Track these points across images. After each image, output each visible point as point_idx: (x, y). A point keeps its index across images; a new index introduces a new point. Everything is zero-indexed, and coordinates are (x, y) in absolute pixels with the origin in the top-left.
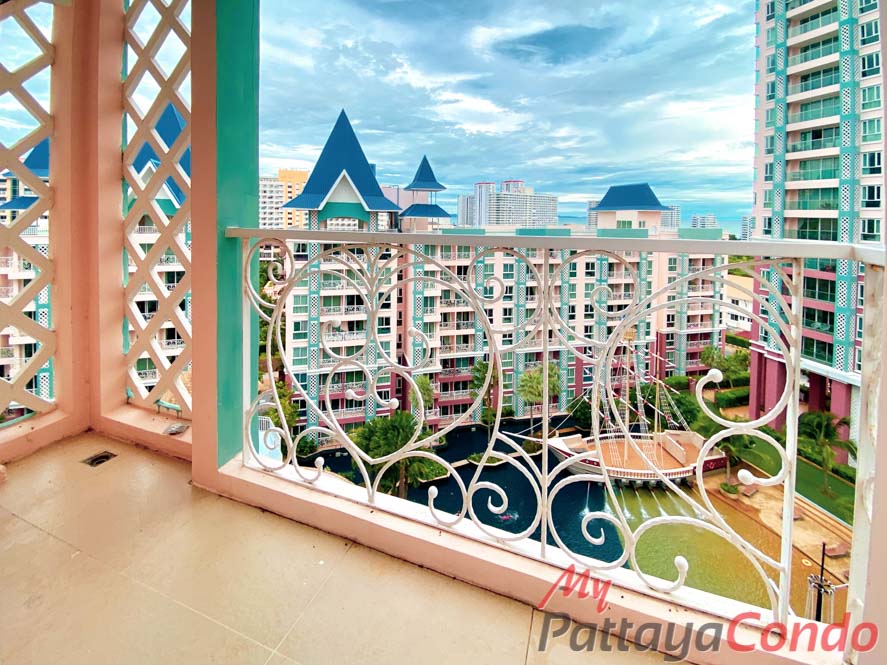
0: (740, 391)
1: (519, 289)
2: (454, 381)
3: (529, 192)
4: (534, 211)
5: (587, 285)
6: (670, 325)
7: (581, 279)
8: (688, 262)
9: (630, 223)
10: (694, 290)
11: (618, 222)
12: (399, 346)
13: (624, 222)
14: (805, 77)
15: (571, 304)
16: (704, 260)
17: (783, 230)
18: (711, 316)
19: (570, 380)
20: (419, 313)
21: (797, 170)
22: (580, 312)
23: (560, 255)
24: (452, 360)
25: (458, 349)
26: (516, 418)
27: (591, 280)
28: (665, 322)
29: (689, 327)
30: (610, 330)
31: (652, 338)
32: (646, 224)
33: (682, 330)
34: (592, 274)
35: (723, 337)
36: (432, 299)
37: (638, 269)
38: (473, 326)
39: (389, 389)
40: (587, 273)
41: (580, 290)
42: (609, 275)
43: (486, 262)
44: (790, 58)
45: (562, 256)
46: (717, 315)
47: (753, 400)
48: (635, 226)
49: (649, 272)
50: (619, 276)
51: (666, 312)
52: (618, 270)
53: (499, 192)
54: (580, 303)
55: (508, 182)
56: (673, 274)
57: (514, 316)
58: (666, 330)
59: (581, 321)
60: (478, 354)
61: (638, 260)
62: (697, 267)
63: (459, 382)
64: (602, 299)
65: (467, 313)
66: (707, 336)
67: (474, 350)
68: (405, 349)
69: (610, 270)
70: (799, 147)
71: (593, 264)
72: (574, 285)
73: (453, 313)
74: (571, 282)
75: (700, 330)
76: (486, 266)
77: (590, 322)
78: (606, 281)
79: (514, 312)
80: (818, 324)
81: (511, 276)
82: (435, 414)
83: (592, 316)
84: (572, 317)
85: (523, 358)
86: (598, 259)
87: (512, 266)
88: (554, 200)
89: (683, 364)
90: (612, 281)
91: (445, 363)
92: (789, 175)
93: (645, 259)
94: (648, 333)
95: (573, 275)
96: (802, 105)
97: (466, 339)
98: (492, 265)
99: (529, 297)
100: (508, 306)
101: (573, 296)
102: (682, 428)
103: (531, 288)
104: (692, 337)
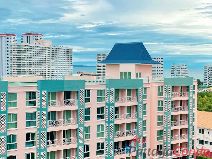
1: (40, 135)
3: (48, 44)
4: (53, 61)
5: (98, 126)
7: (94, 122)
8: (171, 103)
9: (130, 74)
10: (175, 124)
13: (125, 73)
15: (86, 144)
16: (181, 101)
18: (187, 143)
22: (93, 150)
23: (76, 102)
27: (102, 122)
32: (142, 75)
33: (168, 156)
34: (102, 117)
35: (195, 158)
40: (98, 117)
41: (93, 131)
42: (115, 117)
43: (9, 112)
46: (191, 142)
48: (134, 77)
49: (145, 113)
50: (123, 117)
52: (121, 113)
53: (20, 43)
54: (93, 142)
55: (28, 35)
56: (161, 113)
58: (157, 157)
59: (93, 158)
61: (136, 104)
62: (177, 107)
69: (116, 113)
71: (103, 109)
72: (88, 127)
74: (86, 125)
77: (101, 158)
78: (113, 122)
81: (34, 123)
83: (102, 152)
84: (87, 155)
86: (106, 104)
87: (34, 114)
88: (69, 51)
90: (117, 122)
93: (142, 102)
95: (87, 118)
98: (16, 114)
99: (50, 141)
100: (30, 152)
101: (88, 136)
103: (52, 133)
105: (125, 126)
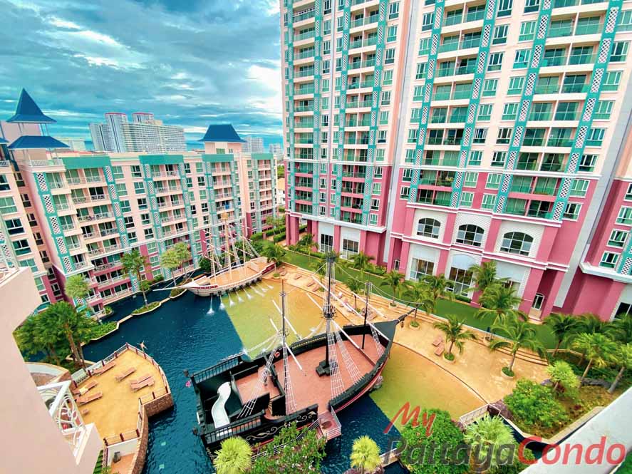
0: (282, 234)
1: (150, 200)
2: (110, 272)
4: (166, 139)
5: (201, 191)
6: (253, 208)
7: (196, 188)
8: (258, 173)
9: (224, 150)
11: (217, 149)
12: (45, 260)
13: (221, 150)
14: (302, 68)
15: (192, 205)
16: (266, 171)
17: (294, 155)
18: (271, 201)
19: (198, 250)
20: (58, 231)
21: (299, 122)
22: (199, 209)
23: (178, 173)
24: (104, 259)
25: (108, 250)
26: (166, 280)
27: (203, 188)
28: (250, 207)
29: (261, 208)
30: (219, 216)
31: (244, 216)
32: (233, 151)
33: (258, 210)
34: (203, 184)
35: (278, 210)
36: (69, 217)
37: (231, 178)
38: (117, 231)
39: (46, 294)
40: (200, 184)
41: (197, 195)
42: (214, 184)
43: (117, 183)
44: (295, 54)
45: (180, 174)
46: (274, 200)
47: (287, 237)
48: (226, 152)
49: (237, 180)
50: (220, 184)
51: (250, 201)
52: (219, 181)
53: (131, 123)
54: (198, 203)
56: (251, 180)
57: (150, 218)
58: (250, 211)
59: (200, 214)
60: (127, 249)
61: (230, 173)
62: (263, 176)
63: (115, 272)
64: (212, 200)
65: (110, 223)
66: (270, 211)
67: (123, 247)
68: (53, 261)
69: (214, 181)
70: (299, 109)
71: (203, 178)
72: (192, 192)
73: (95, 225)
74: (190, 191)
75: (267, 208)
76: (118, 186)
77: (206, 214)
78: (212, 188)
79: (150, 215)
80: (308, 198)
81: (143, 191)
82: (98, 297)
83: (207, 210)
84: (194, 213)
85: (163, 245)
86: (205, 174)
87: (141, 183)
88: (181, 131)
89: (260, 227)
90: (216, 187)
91: (97, 262)
92: (296, 125)
93: (234, 172)
94: (240, 214)
95: (190, 186)
96: (301, 85)
97: (113, 241)
98: (123, 185)
99: (160, 204)
100: (144, 213)
101: (193, 199)
102: (257, 257)
103: (161, 197)
104: (263, 212)
105: (223, 190)
